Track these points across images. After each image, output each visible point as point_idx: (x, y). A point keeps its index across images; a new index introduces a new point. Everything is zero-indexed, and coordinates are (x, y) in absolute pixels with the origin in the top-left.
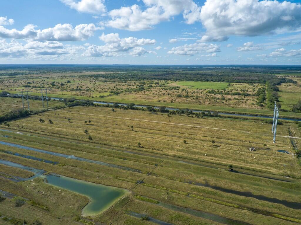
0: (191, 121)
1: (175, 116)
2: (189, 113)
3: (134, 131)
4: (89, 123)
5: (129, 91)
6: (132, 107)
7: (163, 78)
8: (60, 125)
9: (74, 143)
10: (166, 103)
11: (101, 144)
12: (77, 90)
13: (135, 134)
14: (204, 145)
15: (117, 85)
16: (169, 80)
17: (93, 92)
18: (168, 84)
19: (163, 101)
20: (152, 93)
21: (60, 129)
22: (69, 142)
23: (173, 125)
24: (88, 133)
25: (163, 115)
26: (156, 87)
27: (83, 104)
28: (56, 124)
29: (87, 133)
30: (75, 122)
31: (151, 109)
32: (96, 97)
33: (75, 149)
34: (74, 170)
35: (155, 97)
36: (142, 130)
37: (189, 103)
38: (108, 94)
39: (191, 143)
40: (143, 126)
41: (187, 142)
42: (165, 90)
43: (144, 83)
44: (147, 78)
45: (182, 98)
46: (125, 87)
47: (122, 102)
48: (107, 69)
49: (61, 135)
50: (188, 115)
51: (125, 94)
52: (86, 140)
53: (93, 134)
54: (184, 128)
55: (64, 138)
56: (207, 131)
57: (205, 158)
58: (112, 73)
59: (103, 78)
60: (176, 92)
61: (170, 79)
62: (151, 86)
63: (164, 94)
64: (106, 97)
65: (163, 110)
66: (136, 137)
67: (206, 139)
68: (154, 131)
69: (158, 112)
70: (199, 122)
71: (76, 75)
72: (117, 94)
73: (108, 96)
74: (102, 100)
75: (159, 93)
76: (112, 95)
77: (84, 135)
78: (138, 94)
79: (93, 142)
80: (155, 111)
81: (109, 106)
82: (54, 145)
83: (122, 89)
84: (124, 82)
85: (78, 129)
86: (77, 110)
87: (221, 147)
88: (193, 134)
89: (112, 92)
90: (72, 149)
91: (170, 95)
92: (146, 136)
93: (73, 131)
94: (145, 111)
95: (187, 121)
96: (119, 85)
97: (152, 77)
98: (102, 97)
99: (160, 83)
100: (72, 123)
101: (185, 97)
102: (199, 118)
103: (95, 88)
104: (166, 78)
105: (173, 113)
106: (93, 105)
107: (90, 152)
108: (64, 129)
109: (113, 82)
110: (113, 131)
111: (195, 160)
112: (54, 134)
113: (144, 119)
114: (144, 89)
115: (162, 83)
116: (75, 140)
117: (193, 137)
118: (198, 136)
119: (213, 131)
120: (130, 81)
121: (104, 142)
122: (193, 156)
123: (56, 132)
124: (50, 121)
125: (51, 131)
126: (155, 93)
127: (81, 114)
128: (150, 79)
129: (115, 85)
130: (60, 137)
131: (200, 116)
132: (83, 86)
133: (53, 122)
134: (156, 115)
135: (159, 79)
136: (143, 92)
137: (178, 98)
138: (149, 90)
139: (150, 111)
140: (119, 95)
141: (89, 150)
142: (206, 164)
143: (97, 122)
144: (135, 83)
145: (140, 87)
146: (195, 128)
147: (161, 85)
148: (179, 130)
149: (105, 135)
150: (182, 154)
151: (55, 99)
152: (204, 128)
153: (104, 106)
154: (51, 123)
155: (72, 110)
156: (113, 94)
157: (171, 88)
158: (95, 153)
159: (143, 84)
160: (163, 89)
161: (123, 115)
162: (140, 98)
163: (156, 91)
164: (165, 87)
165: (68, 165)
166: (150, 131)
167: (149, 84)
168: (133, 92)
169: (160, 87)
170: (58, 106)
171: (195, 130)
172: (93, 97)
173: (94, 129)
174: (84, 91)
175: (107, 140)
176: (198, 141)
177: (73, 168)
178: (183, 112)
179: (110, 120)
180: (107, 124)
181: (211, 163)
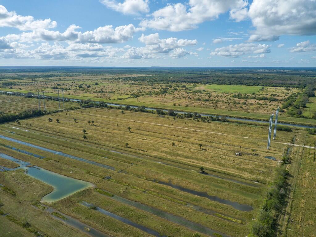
0: (195, 125)
1: (181, 119)
2: (197, 117)
3: (131, 132)
4: (92, 124)
5: (150, 94)
6: (142, 110)
7: (193, 81)
8: (66, 125)
9: (68, 141)
10: (180, 106)
11: (92, 143)
12: (100, 92)
13: (130, 135)
14: (192, 148)
15: (141, 88)
16: (199, 83)
17: (115, 94)
18: (195, 88)
19: (178, 105)
20: (173, 96)
21: (63, 128)
22: (64, 140)
23: (173, 128)
24: (87, 133)
25: (169, 119)
26: (180, 90)
27: (97, 106)
28: (62, 124)
29: (85, 132)
30: (81, 122)
31: (160, 112)
32: (114, 99)
33: (66, 147)
34: (55, 164)
35: (173, 100)
36: (139, 132)
37: (204, 107)
38: (127, 96)
39: (179, 146)
40: (143, 128)
41: (175, 145)
42: (188, 93)
43: (171, 86)
44: (177, 81)
45: (200, 102)
46: (149, 90)
47: (136, 105)
48: (141, 72)
49: (60, 134)
50: (194, 119)
51: (144, 97)
52: (82, 138)
53: (91, 133)
54: (182, 131)
55: (62, 136)
56: (204, 135)
57: (184, 160)
58: (145, 75)
59: (133, 80)
60: (199, 95)
61: (201, 82)
62: (176, 89)
63: (184, 97)
64: (124, 99)
65: (172, 114)
66: (129, 138)
67: (197, 143)
68: (150, 133)
69: (166, 115)
70: (201, 126)
71: (107, 78)
72: (136, 96)
73: (126, 99)
74: (119, 102)
75: (180, 96)
76: (131, 98)
77: (82, 134)
78: (158, 97)
79: (86, 141)
80: (163, 113)
81: (121, 108)
82: (50, 142)
83: (145, 92)
84: (151, 85)
85: (80, 129)
86: (89, 111)
87: (208, 151)
88: (188, 137)
89: (132, 95)
90: (63, 146)
91: (190, 98)
92: (140, 138)
93: (74, 131)
94: (154, 114)
95: (190, 125)
96: (144, 87)
97: (183, 80)
98: (120, 99)
99: (187, 86)
100: (78, 123)
101: (204, 101)
102: (205, 122)
103: (118, 91)
104: (196, 81)
105: (181, 117)
106: (106, 106)
107: (78, 150)
108: (67, 129)
109: (140, 84)
110: (111, 132)
111: (173, 161)
112: (56, 132)
113: (148, 122)
114: (167, 92)
115: (190, 86)
116: (71, 138)
117: (185, 140)
118: (192, 139)
119: (210, 135)
120: (157, 84)
121: (97, 142)
122: (174, 158)
123: (57, 131)
124: (58, 120)
125: (54, 130)
126: (175, 97)
127: (90, 115)
128: (179, 82)
129: (140, 87)
130: (59, 135)
131: (205, 120)
132: (108, 88)
133: (60, 121)
134: (163, 118)
135: (189, 82)
136: (163, 95)
137: (196, 102)
138: (171, 93)
139: (159, 114)
140: (138, 97)
141: (78, 148)
142: (181, 165)
143: (101, 123)
144: (161, 86)
145: (164, 90)
146: (194, 131)
147: (187, 88)
148: (176, 133)
149: (101, 135)
150: (164, 156)
151: (74, 100)
152: (202, 132)
153: (116, 108)
154: (58, 122)
155: (85, 111)
156: (132, 96)
157: (195, 92)
158: (82, 151)
159: (168, 87)
160: (187, 92)
161: (130, 117)
162: (157, 101)
163: (178, 94)
164: (190, 90)
165: (52, 160)
166: (147, 133)
167: (176, 87)
168: (154, 95)
169: (185, 90)
170: (73, 107)
171: (193, 133)
172: (110, 100)
173: (94, 130)
174: (105, 94)
175: (100, 140)
176: (188, 144)
177: (55, 162)
178: (191, 116)
179: (115, 121)
180: (109, 125)
181: (187, 165)
